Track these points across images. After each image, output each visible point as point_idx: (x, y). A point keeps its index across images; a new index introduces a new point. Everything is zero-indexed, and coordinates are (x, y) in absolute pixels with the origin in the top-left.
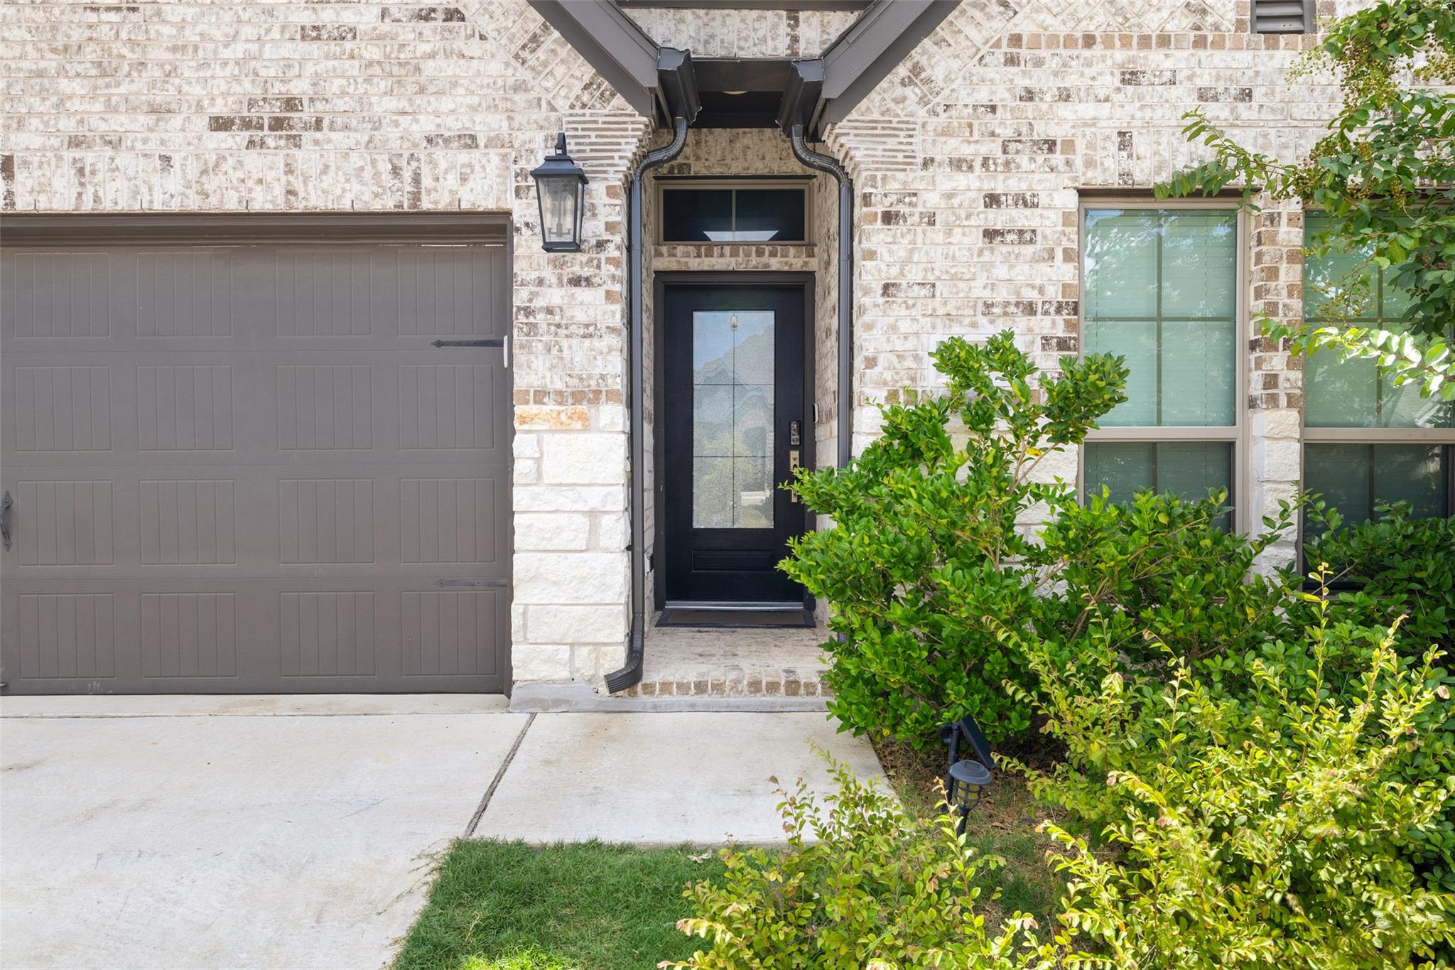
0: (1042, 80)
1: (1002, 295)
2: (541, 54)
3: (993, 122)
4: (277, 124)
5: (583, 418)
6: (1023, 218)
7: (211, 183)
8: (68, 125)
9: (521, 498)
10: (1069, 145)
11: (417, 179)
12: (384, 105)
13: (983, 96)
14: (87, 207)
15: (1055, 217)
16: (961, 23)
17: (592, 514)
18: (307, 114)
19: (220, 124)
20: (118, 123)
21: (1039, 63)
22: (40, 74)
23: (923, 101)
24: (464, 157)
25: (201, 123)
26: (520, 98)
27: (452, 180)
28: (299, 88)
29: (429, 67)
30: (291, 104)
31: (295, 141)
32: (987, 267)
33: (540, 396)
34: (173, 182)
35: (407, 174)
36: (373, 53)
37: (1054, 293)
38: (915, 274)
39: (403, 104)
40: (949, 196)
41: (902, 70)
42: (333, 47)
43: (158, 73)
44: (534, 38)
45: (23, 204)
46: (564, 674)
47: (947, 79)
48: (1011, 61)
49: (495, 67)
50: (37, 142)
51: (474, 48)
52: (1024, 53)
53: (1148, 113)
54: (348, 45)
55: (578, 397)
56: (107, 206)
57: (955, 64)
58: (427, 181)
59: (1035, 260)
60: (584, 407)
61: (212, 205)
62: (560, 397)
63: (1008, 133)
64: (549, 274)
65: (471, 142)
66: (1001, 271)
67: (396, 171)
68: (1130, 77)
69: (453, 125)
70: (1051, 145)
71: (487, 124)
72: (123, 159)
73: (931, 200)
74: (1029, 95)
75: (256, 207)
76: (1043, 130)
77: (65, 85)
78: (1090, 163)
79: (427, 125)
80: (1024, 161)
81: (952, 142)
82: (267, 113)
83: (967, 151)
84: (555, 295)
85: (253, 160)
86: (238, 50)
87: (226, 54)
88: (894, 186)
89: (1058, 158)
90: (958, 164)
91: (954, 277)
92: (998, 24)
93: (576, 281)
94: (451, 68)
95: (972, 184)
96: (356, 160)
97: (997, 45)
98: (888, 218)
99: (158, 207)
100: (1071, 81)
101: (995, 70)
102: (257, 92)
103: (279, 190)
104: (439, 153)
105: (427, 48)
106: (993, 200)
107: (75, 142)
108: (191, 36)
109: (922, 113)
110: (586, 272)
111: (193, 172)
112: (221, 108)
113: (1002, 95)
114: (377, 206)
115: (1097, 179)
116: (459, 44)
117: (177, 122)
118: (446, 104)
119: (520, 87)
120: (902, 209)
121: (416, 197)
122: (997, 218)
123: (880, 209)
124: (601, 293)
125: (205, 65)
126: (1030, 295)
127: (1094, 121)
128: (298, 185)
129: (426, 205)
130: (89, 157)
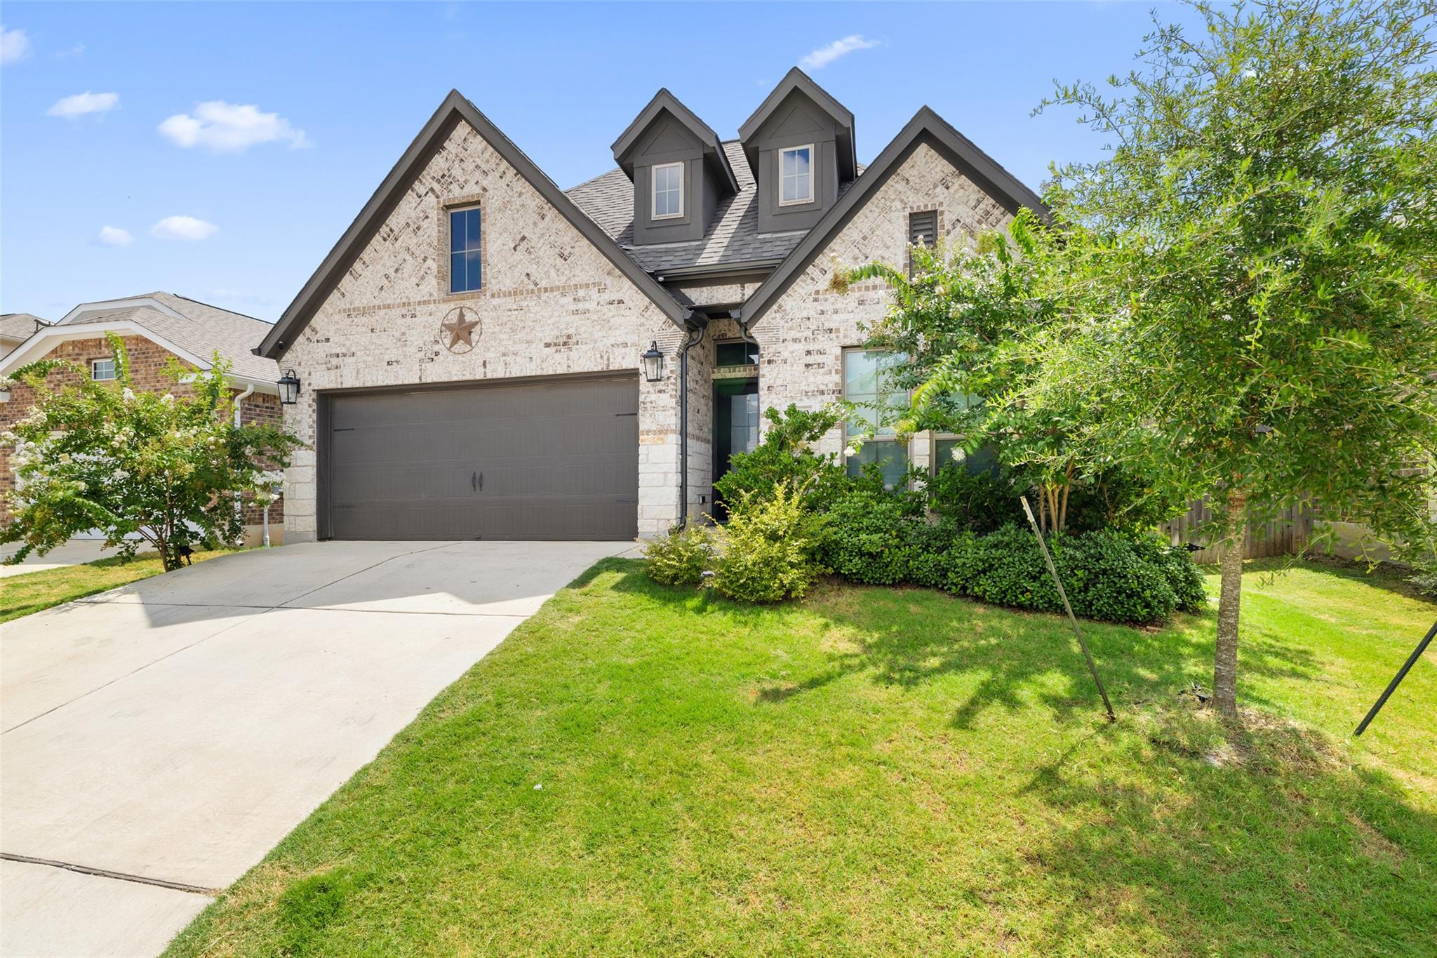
0: (828, 307)
1: (812, 388)
2: (649, 312)
3: (808, 324)
4: (565, 344)
5: (662, 439)
6: (820, 359)
7: (544, 365)
8: (502, 349)
9: (641, 468)
10: (838, 330)
11: (608, 360)
12: (598, 335)
13: (805, 314)
14: (507, 376)
15: (832, 357)
16: (796, 288)
17: (665, 473)
18: (574, 340)
19: (547, 345)
20: (517, 347)
21: (826, 300)
22: (494, 333)
23: (782, 318)
24: (624, 350)
25: (542, 345)
26: (642, 329)
27: (620, 358)
28: (571, 331)
29: (613, 320)
30: (569, 337)
31: (570, 349)
32: (806, 378)
33: (648, 432)
34: (533, 365)
35: (605, 358)
36: (595, 317)
37: (832, 387)
38: (779, 382)
39: (604, 334)
40: (792, 352)
41: (775, 307)
42: (582, 316)
43: (529, 330)
44: (647, 307)
45: (489, 376)
46: (655, 530)
47: (792, 309)
48: (816, 300)
49: (634, 319)
50: (493, 355)
51: (627, 312)
52: (821, 297)
53: (868, 316)
54: (587, 315)
55: (661, 432)
56: (513, 375)
57: (794, 303)
58: (611, 360)
59: (825, 374)
60: (662, 436)
61: (545, 373)
62: (655, 433)
63: (814, 327)
64: (651, 389)
65: (625, 345)
66: (812, 379)
67: (602, 357)
68: (862, 302)
69: (620, 340)
70: (831, 330)
71: (631, 339)
72: (519, 359)
73: (785, 354)
74: (822, 313)
75: (558, 372)
76: (827, 326)
77: (502, 336)
78: (845, 336)
79: (612, 341)
80: (820, 337)
81: (794, 332)
82: (562, 340)
83: (799, 335)
84: (653, 397)
85: (557, 356)
86: (553, 320)
87: (549, 322)
88: (772, 350)
89: (833, 335)
90: (795, 340)
91: (794, 382)
92: (810, 287)
93: (660, 391)
94: (619, 320)
95: (801, 347)
96: (589, 354)
97: (810, 295)
98: (769, 362)
99: (528, 374)
100: (838, 306)
101: (810, 303)
102: (559, 334)
103: (565, 366)
104: (616, 350)
105: (611, 314)
106: (808, 353)
107: (504, 355)
108: (539, 317)
109: (782, 322)
110: (663, 388)
111: (539, 362)
112: (548, 340)
113: (812, 314)
114: (596, 370)
115: (848, 342)
116: (623, 312)
117: (534, 346)
118: (618, 333)
119: (642, 325)
120: (775, 358)
121: (608, 365)
122: (810, 359)
123: (766, 359)
124: (668, 395)
125: (542, 326)
126: (823, 387)
127: (847, 320)
128: (571, 364)
129: (611, 368)
130: (508, 359)
